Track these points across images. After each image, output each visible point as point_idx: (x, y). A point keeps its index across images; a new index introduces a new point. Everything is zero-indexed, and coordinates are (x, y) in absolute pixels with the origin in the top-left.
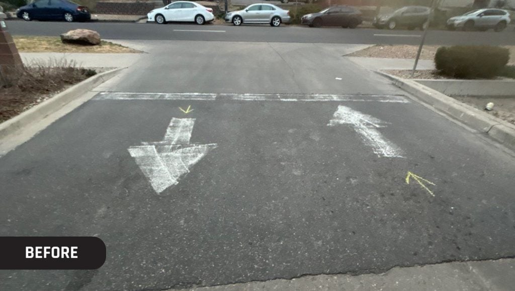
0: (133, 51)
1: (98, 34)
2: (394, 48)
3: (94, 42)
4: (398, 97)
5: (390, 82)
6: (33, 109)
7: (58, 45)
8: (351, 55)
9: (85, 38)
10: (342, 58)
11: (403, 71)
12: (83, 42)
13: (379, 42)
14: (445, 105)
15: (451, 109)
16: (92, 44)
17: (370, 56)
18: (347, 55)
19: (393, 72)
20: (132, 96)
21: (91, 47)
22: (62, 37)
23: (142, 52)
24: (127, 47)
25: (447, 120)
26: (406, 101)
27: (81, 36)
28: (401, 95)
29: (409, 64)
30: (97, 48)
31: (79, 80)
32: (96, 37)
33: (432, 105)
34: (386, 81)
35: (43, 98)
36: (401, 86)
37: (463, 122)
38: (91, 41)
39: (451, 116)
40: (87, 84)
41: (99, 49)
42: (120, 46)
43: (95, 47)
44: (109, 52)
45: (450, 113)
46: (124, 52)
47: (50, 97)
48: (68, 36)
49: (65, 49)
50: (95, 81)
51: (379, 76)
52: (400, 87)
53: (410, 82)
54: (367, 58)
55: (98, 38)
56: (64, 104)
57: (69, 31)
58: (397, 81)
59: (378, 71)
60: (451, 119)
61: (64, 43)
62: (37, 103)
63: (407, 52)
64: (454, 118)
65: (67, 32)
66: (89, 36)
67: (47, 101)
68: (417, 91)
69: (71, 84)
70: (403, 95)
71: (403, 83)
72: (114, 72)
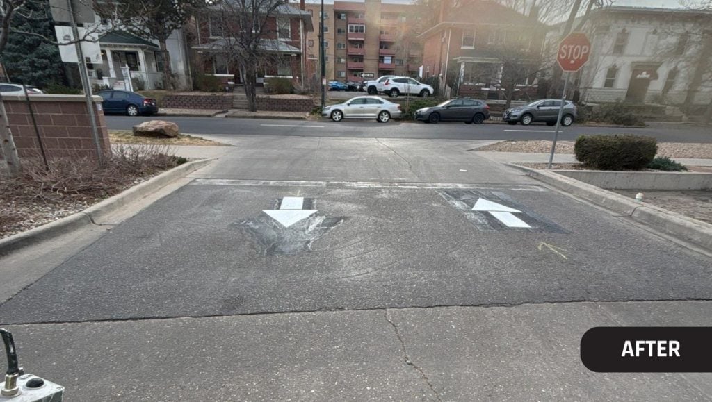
0: (220, 145)
1: (177, 126)
2: (529, 143)
3: (172, 134)
4: (532, 187)
5: (524, 173)
6: (133, 189)
7: (129, 138)
8: (476, 150)
9: (161, 130)
10: (467, 152)
11: (539, 164)
12: (159, 134)
13: (511, 137)
14: (586, 192)
15: (591, 195)
16: (169, 137)
17: (500, 150)
18: (472, 150)
19: (527, 165)
20: (233, 182)
21: (168, 140)
22: (135, 129)
23: (230, 145)
24: (211, 141)
25: (588, 206)
26: (542, 190)
27: (157, 127)
28: (536, 185)
29: (545, 158)
30: (175, 141)
31: (171, 167)
32: (174, 129)
33: (571, 193)
34: (519, 172)
35: (140, 180)
36: (537, 177)
37: (605, 207)
38: (167, 134)
39: (592, 202)
40: (180, 170)
41: (178, 142)
42: (201, 139)
43: (172, 140)
44: (190, 144)
45: (591, 200)
46: (207, 145)
47: (145, 180)
48: (142, 128)
49: (139, 142)
50: (187, 169)
51: (510, 168)
52: (535, 178)
53: (546, 173)
54: (497, 152)
55: (176, 130)
56: (160, 187)
57: (142, 122)
58: (531, 171)
59: (509, 163)
60: (592, 205)
61: (135, 136)
62: (135, 184)
63: (545, 146)
64: (595, 204)
65: (139, 124)
66: (166, 127)
67: (143, 184)
68: (554, 180)
69: (164, 169)
70: (539, 185)
71: (538, 174)
72: (205, 162)
